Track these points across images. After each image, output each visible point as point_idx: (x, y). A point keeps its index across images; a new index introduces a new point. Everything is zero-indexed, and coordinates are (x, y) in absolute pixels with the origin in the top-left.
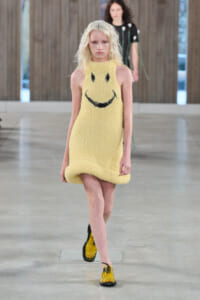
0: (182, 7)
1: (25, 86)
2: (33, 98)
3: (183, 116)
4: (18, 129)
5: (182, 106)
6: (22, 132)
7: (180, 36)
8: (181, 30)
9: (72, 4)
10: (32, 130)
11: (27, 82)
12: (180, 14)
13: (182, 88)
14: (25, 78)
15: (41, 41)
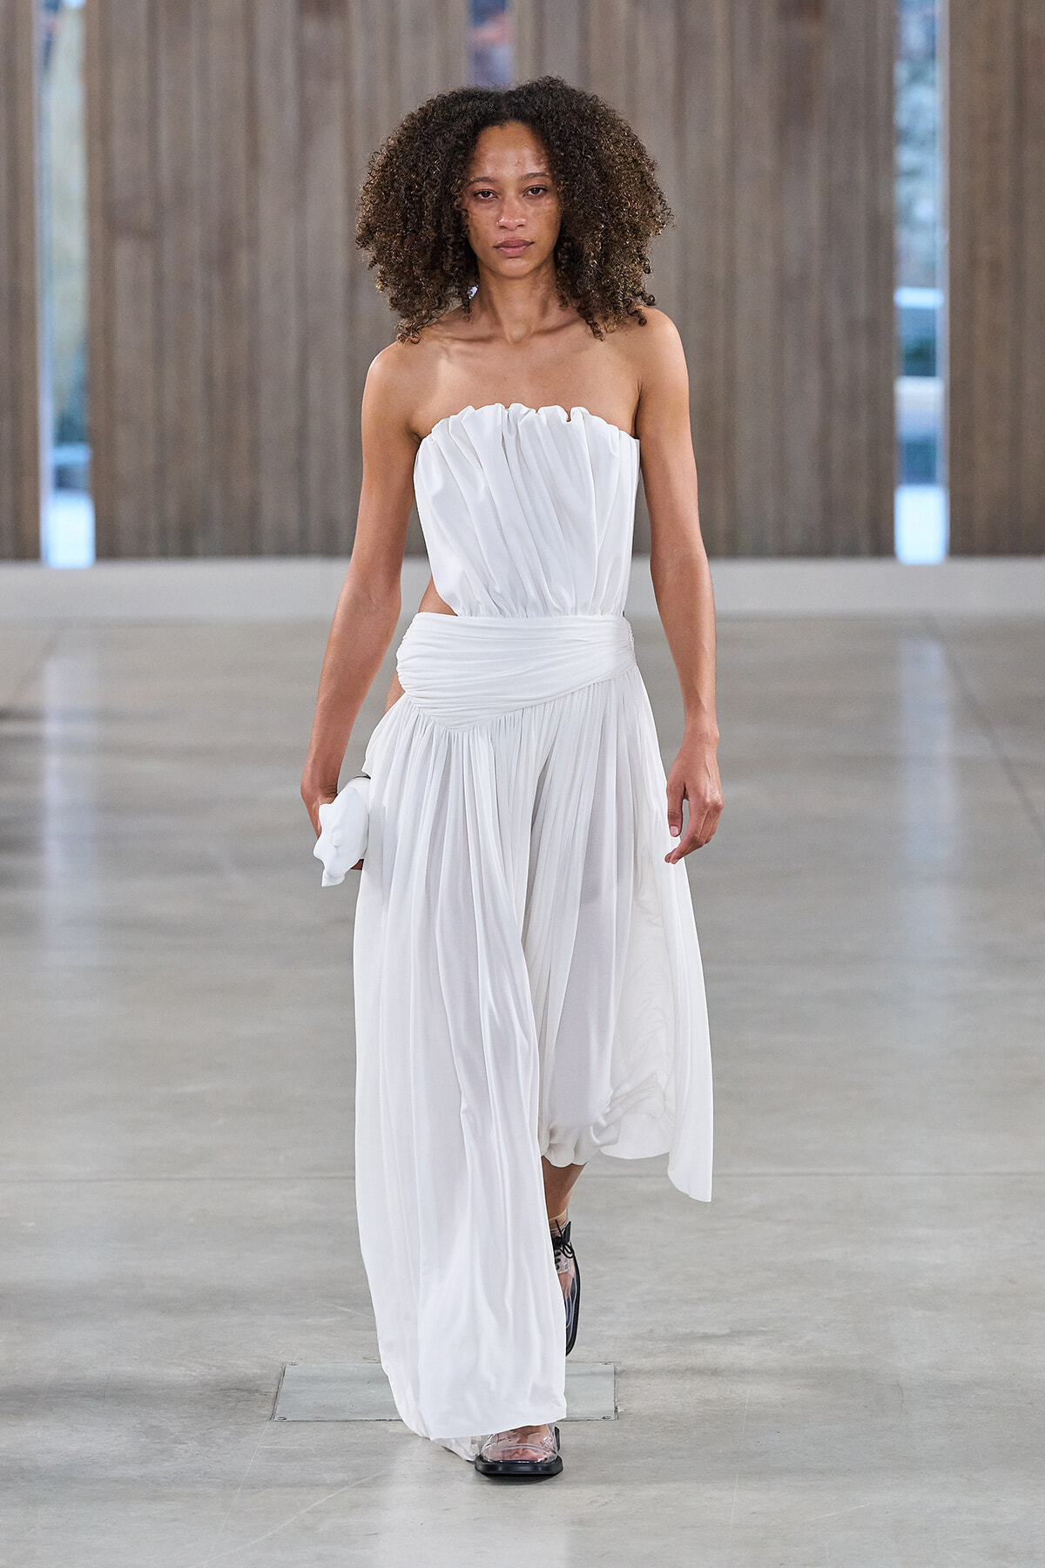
0: (913, 34)
1: (63, 480)
2: (108, 546)
3: (929, 628)
4: (32, 715)
5: (920, 570)
6: (52, 729)
7: (904, 189)
8: (907, 157)
9: (312, 29)
10: (106, 716)
11: (77, 456)
12: (902, 72)
13: (923, 475)
14: (66, 433)
15: (150, 235)
